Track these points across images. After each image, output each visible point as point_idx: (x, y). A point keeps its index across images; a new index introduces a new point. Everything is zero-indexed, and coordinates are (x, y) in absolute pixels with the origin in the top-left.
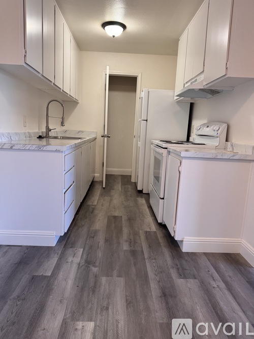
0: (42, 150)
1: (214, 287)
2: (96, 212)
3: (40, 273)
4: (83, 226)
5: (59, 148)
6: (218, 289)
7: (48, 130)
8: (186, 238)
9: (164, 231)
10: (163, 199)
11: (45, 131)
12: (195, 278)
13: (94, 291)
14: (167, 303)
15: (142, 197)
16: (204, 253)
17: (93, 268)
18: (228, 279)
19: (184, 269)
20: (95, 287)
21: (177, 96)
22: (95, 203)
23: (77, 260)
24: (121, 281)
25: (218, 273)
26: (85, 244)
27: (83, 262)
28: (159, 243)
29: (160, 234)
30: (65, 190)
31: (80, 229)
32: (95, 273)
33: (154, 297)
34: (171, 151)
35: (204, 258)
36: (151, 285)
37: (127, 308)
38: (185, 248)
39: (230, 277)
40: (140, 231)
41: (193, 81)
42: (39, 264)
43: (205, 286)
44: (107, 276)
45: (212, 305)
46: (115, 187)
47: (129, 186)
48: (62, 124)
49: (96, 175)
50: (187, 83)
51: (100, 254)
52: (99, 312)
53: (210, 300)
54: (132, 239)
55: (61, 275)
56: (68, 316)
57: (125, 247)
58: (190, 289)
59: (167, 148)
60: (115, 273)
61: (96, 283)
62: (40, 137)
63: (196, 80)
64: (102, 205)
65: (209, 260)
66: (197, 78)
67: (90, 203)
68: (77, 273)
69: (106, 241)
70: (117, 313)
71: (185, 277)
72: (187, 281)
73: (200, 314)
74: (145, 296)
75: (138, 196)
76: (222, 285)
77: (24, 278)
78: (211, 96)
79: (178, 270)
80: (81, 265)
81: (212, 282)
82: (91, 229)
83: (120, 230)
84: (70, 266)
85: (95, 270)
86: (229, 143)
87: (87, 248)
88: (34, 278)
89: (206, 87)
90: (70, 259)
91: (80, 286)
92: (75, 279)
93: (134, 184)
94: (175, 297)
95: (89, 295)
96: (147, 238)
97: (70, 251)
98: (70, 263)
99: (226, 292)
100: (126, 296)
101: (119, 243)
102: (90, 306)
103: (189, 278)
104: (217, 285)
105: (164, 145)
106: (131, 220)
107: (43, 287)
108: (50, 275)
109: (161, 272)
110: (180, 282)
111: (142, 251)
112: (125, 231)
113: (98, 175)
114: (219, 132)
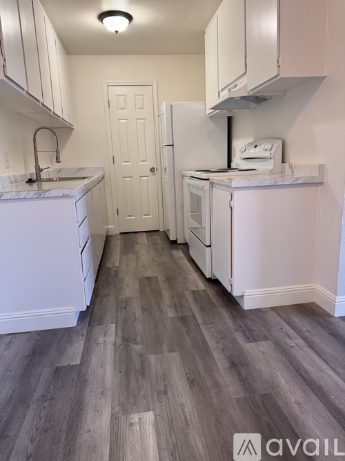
0: (44, 197)
1: (292, 347)
2: (121, 275)
3: (65, 362)
4: (108, 295)
5: (66, 192)
6: (297, 348)
7: (39, 170)
8: (246, 291)
9: (215, 288)
10: (210, 246)
11: (34, 172)
12: (267, 339)
13: (143, 374)
14: (239, 374)
15: (177, 249)
16: (271, 308)
17: (135, 346)
18: (307, 334)
19: (250, 331)
20: (143, 368)
21: (211, 109)
22: (117, 264)
23: (111, 338)
24: (175, 357)
25: (293, 330)
26: (117, 317)
27: (119, 341)
28: (213, 303)
29: (211, 292)
30: (82, 249)
31: (105, 300)
32: (139, 352)
33: (221, 369)
34: (215, 181)
35: (273, 314)
36: (215, 356)
37: (191, 388)
38: (247, 305)
39: (309, 331)
40: (186, 292)
41: (231, 86)
42: (61, 352)
43: (281, 346)
44: (156, 353)
45: (295, 369)
46: (139, 240)
47: (158, 237)
48: (58, 160)
49: (110, 227)
50: (222, 90)
51: (140, 328)
52: (156, 399)
53: (290, 362)
54: (177, 303)
55: (94, 361)
56: (116, 410)
57: (171, 314)
58: (263, 353)
59: (208, 180)
60: (165, 348)
61: (142, 364)
62: (30, 181)
63: (236, 86)
64: (127, 266)
65: (279, 315)
66: (238, 82)
67: (109, 265)
68: (115, 355)
69: (144, 310)
70: (180, 395)
71: (255, 340)
72: (258, 345)
73: (283, 381)
74: (210, 370)
75: (171, 249)
76: (301, 342)
77: (45, 372)
78: (255, 105)
79: (244, 332)
80: (117, 345)
81: (289, 341)
82: (120, 297)
83: (158, 294)
84: (102, 348)
85: (137, 348)
86: (286, 165)
87: (120, 322)
88: (57, 370)
89: (251, 94)
90: (101, 340)
91: (123, 371)
92: (115, 363)
93: (163, 234)
94: (248, 365)
95: (137, 381)
96: (196, 299)
97: (98, 330)
98: (102, 345)
99: (308, 350)
100: (186, 374)
101: (161, 311)
102: (142, 393)
103: (260, 340)
104: (296, 344)
105: (204, 176)
106: (170, 280)
107: (73, 379)
108: (79, 363)
109: (224, 338)
110: (250, 347)
111: (194, 316)
112: (166, 294)
113: (113, 226)
114: (272, 151)
